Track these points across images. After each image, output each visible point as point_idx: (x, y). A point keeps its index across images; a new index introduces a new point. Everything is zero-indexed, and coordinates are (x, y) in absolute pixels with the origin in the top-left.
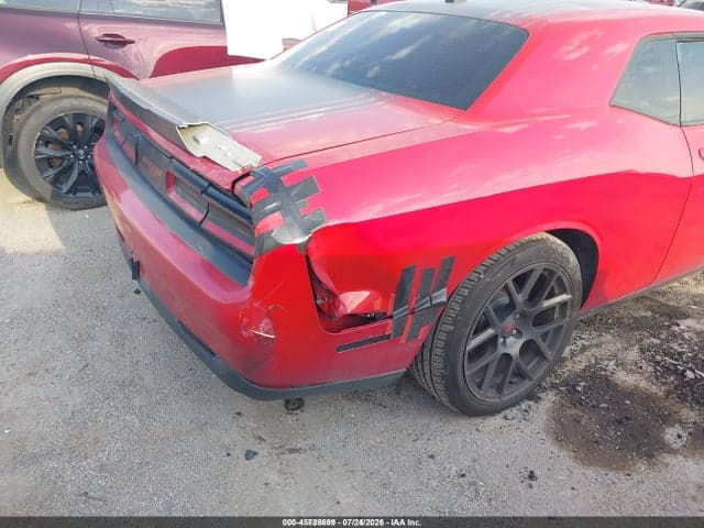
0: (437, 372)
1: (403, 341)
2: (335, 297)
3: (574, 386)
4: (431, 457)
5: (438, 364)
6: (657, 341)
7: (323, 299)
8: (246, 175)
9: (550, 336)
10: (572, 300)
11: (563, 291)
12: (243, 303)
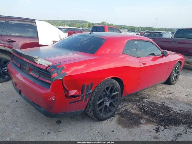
0: (91, 109)
1: (83, 102)
2: (68, 91)
3: (122, 113)
4: (91, 130)
5: (91, 108)
6: (140, 104)
7: (66, 92)
8: (49, 66)
9: (115, 102)
10: (119, 93)
11: (117, 91)
12: (49, 93)
